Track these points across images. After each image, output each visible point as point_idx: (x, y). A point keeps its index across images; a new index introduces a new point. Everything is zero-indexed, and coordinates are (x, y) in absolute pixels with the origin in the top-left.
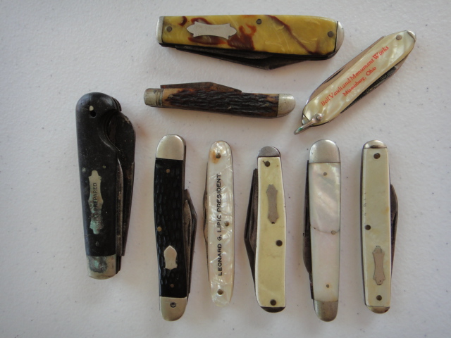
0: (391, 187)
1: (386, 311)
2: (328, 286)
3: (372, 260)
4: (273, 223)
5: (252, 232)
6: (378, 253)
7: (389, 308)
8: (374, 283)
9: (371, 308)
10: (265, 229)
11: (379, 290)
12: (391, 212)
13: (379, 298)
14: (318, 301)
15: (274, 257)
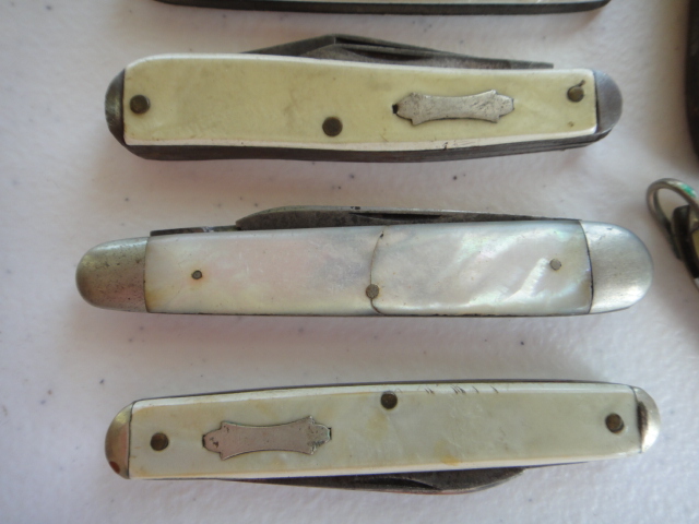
0: (516, 470)
1: (115, 467)
2: (197, 275)
3: (285, 417)
4: (396, 108)
5: (352, 50)
6: (308, 434)
7: (127, 474)
8: (209, 425)
9: (122, 419)
10: (375, 85)
11: (185, 443)
12: (439, 473)
13: (159, 442)
14: (147, 247)
15: (288, 110)
